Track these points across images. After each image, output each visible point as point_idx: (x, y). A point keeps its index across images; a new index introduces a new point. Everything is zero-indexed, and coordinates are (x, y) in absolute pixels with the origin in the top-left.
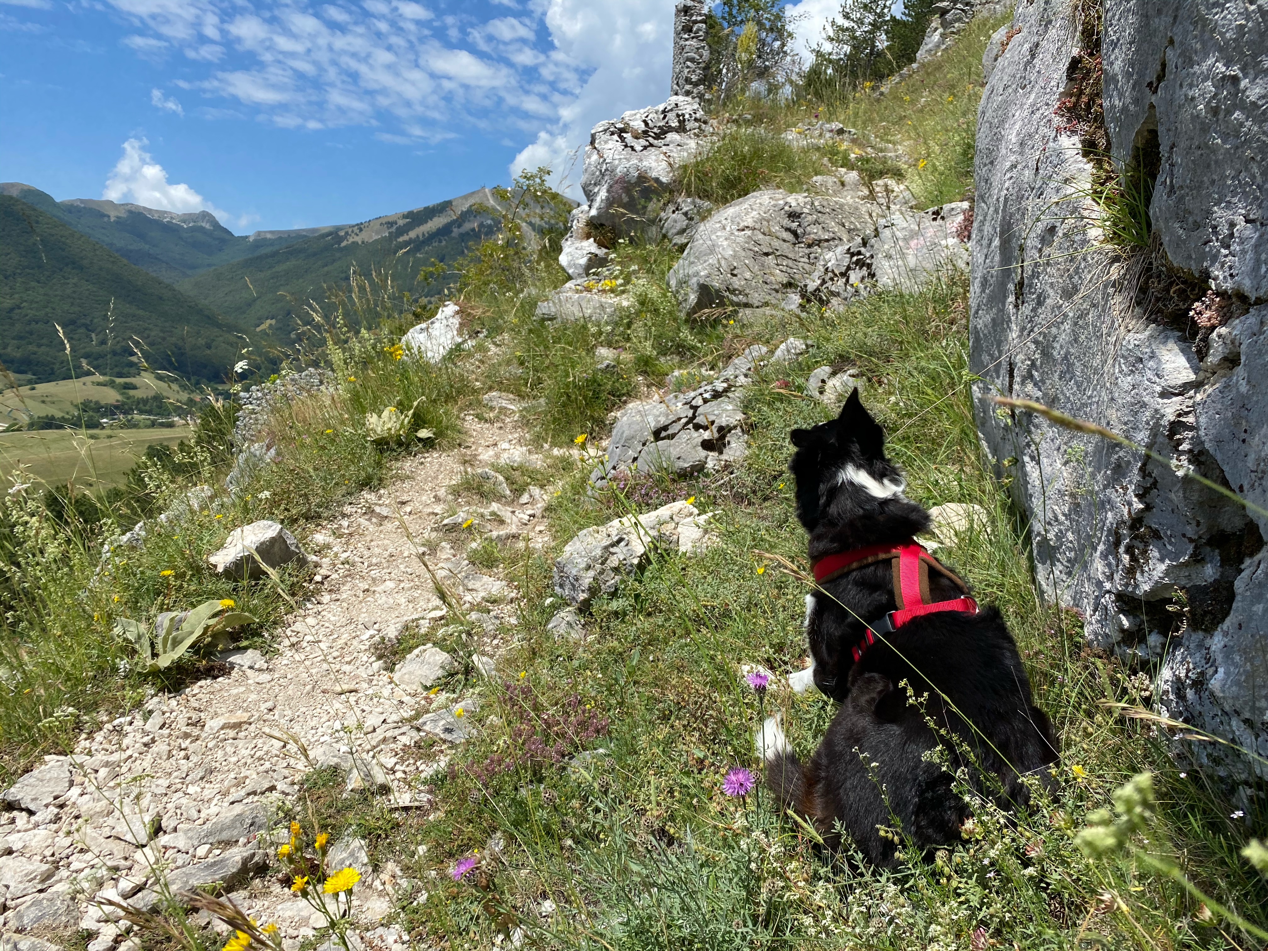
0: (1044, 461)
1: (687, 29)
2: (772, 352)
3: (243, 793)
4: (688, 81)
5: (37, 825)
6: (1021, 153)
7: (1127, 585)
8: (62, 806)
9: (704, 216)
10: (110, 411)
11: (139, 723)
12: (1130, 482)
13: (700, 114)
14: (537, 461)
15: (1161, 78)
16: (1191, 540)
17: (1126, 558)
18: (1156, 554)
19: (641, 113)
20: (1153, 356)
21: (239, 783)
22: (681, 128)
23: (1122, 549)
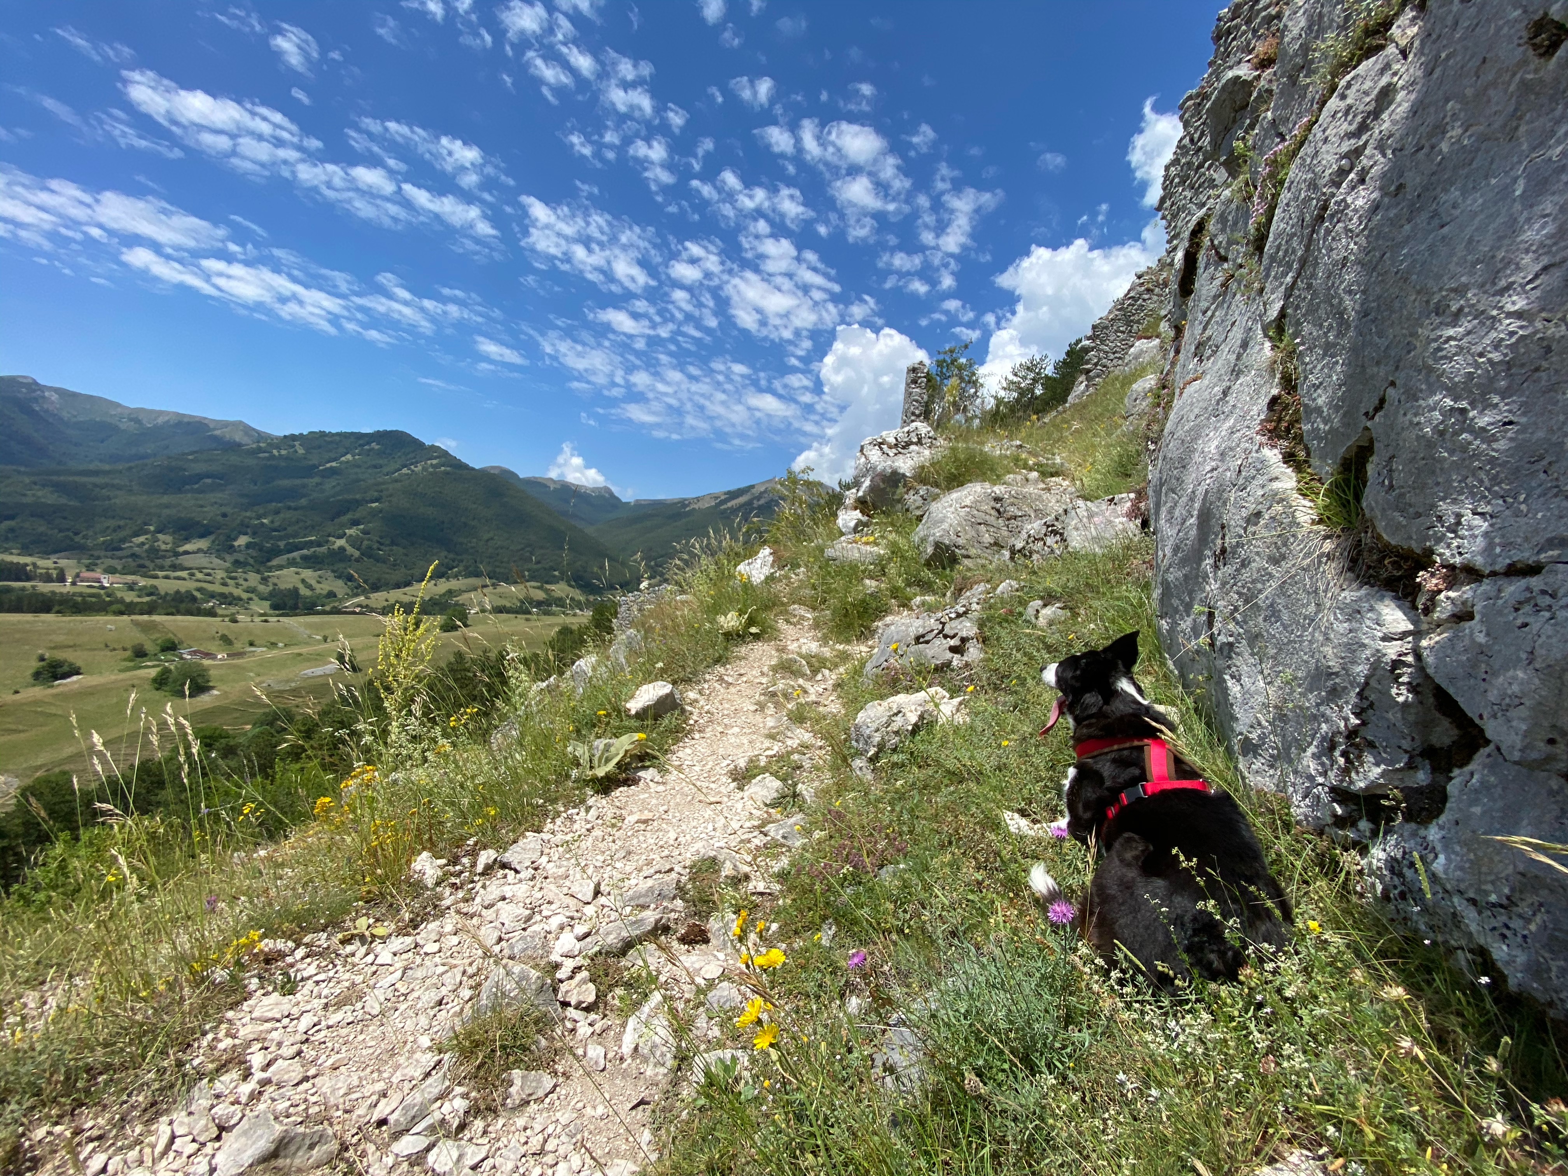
0: (1245, 680)
1: (914, 382)
2: (995, 589)
3: (652, 871)
4: (913, 414)
5: (521, 881)
6: (1222, 461)
7: (1342, 781)
8: (536, 869)
9: (936, 497)
10: (539, 604)
11: (583, 813)
12: (1347, 703)
13: (932, 434)
14: (827, 652)
15: (1379, 408)
16: (1406, 751)
17: (1341, 761)
18: (1372, 759)
19: (893, 433)
20: (1372, 609)
21: (649, 863)
22: (920, 442)
23: (1337, 753)
